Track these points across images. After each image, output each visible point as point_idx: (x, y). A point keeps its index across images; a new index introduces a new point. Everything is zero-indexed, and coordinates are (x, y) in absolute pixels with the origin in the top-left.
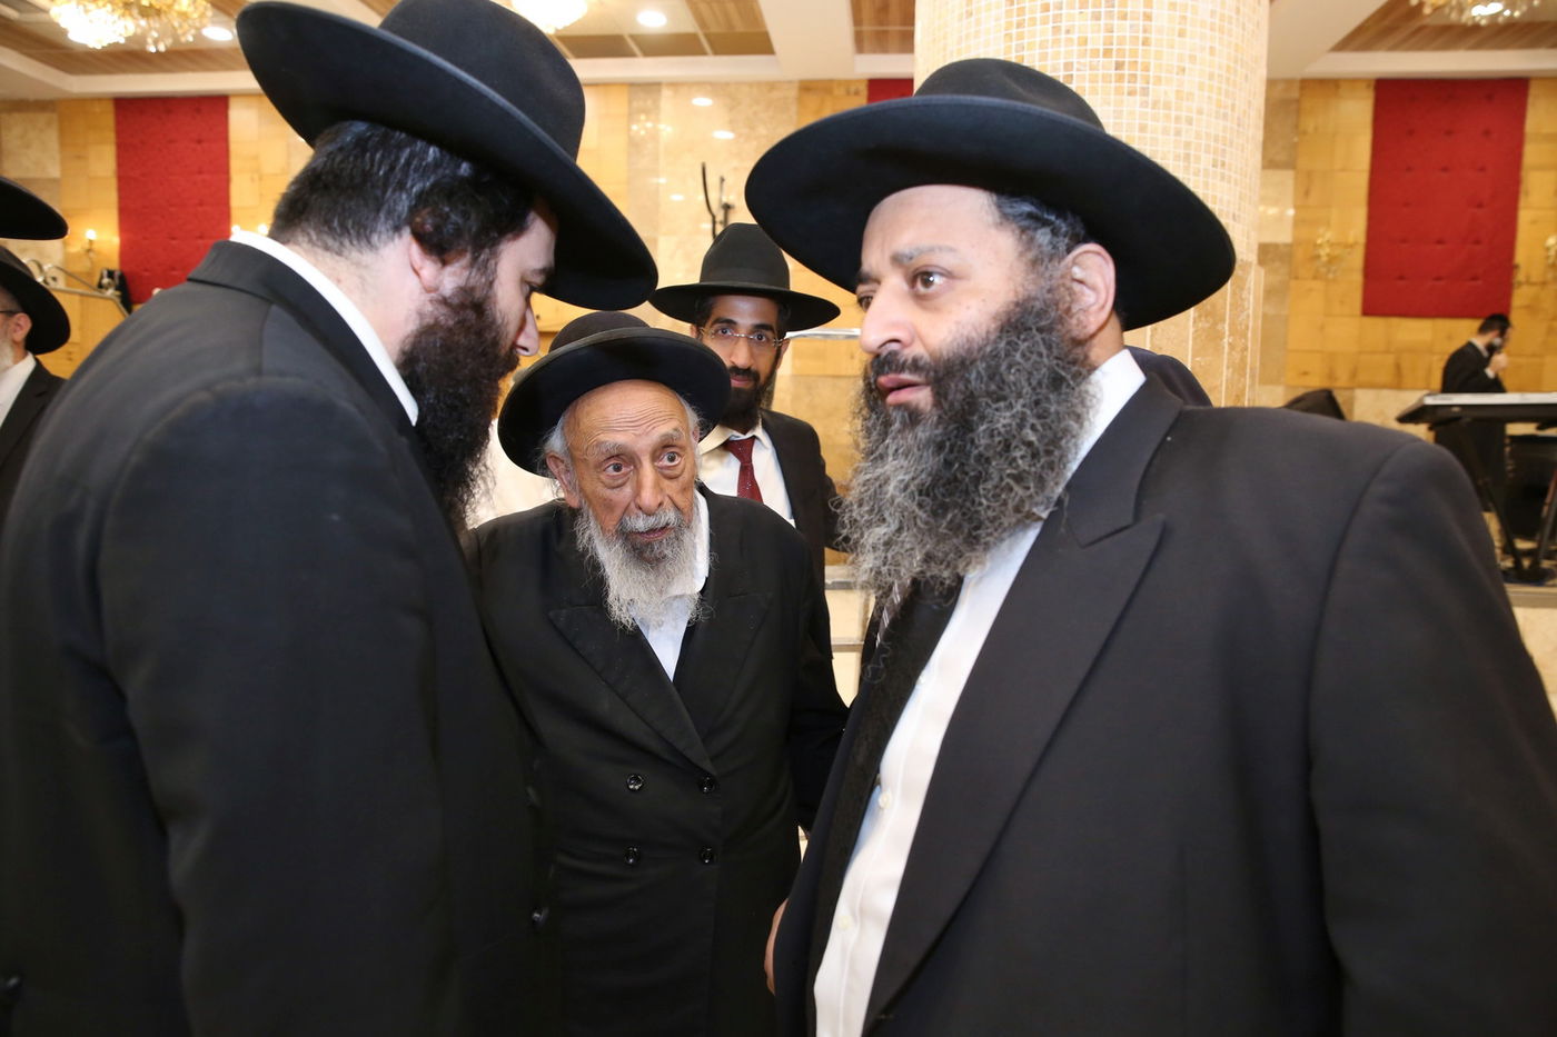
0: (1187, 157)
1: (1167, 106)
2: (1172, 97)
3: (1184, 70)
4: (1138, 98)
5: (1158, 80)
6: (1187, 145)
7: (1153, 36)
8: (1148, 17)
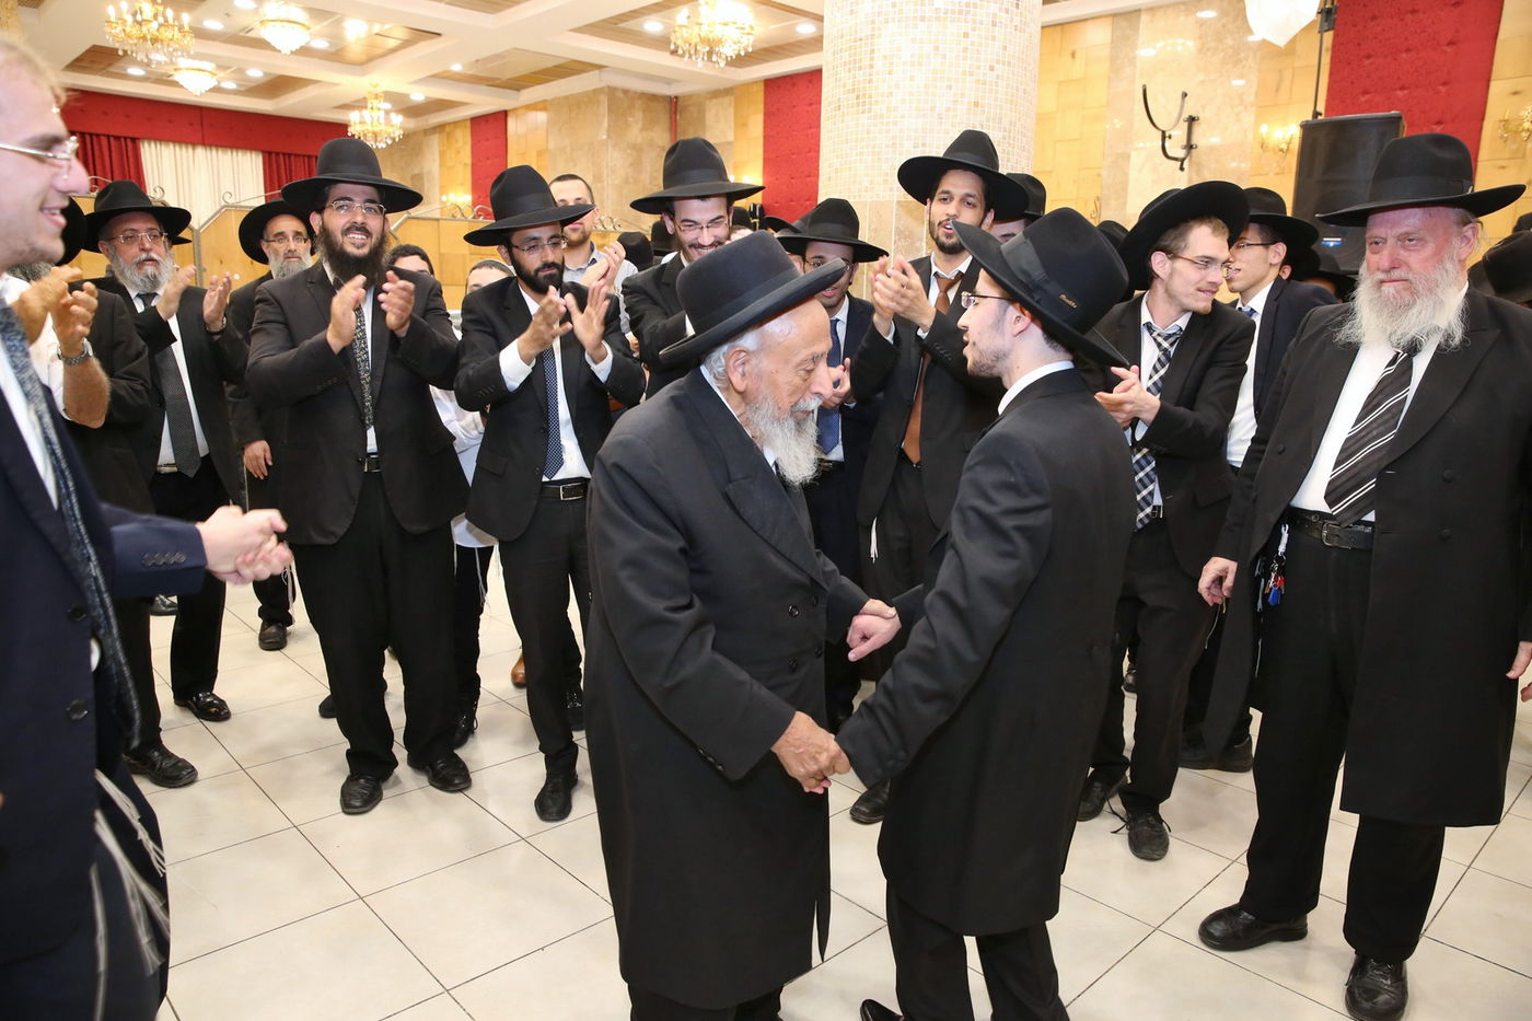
0: (894, 144)
1: (882, 117)
2: (884, 111)
3: (891, 93)
4: (866, 115)
5: (877, 102)
6: (894, 137)
7: (874, 78)
8: (871, 67)
